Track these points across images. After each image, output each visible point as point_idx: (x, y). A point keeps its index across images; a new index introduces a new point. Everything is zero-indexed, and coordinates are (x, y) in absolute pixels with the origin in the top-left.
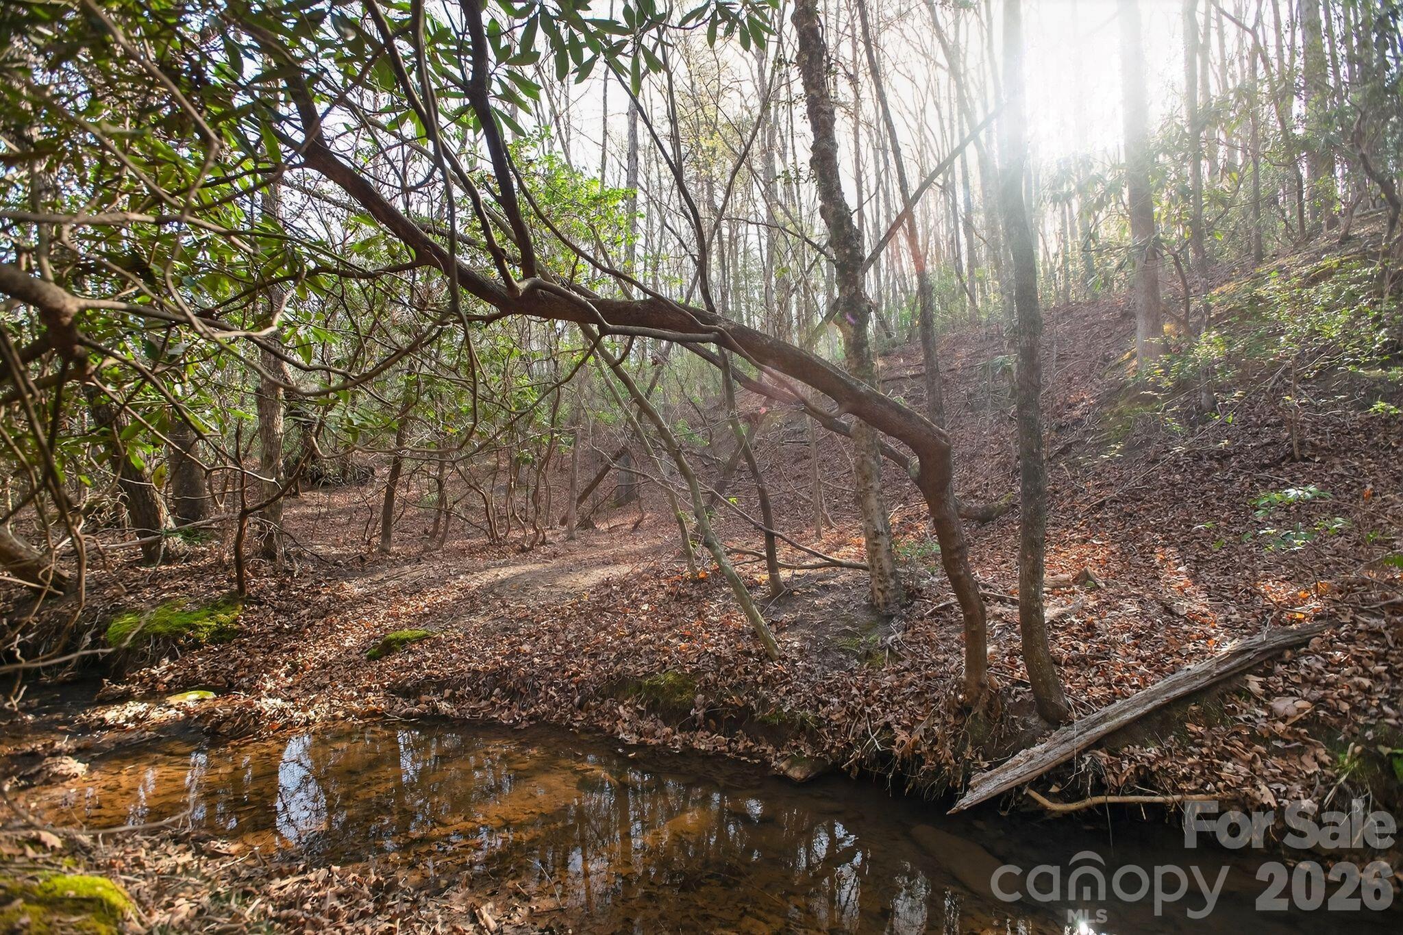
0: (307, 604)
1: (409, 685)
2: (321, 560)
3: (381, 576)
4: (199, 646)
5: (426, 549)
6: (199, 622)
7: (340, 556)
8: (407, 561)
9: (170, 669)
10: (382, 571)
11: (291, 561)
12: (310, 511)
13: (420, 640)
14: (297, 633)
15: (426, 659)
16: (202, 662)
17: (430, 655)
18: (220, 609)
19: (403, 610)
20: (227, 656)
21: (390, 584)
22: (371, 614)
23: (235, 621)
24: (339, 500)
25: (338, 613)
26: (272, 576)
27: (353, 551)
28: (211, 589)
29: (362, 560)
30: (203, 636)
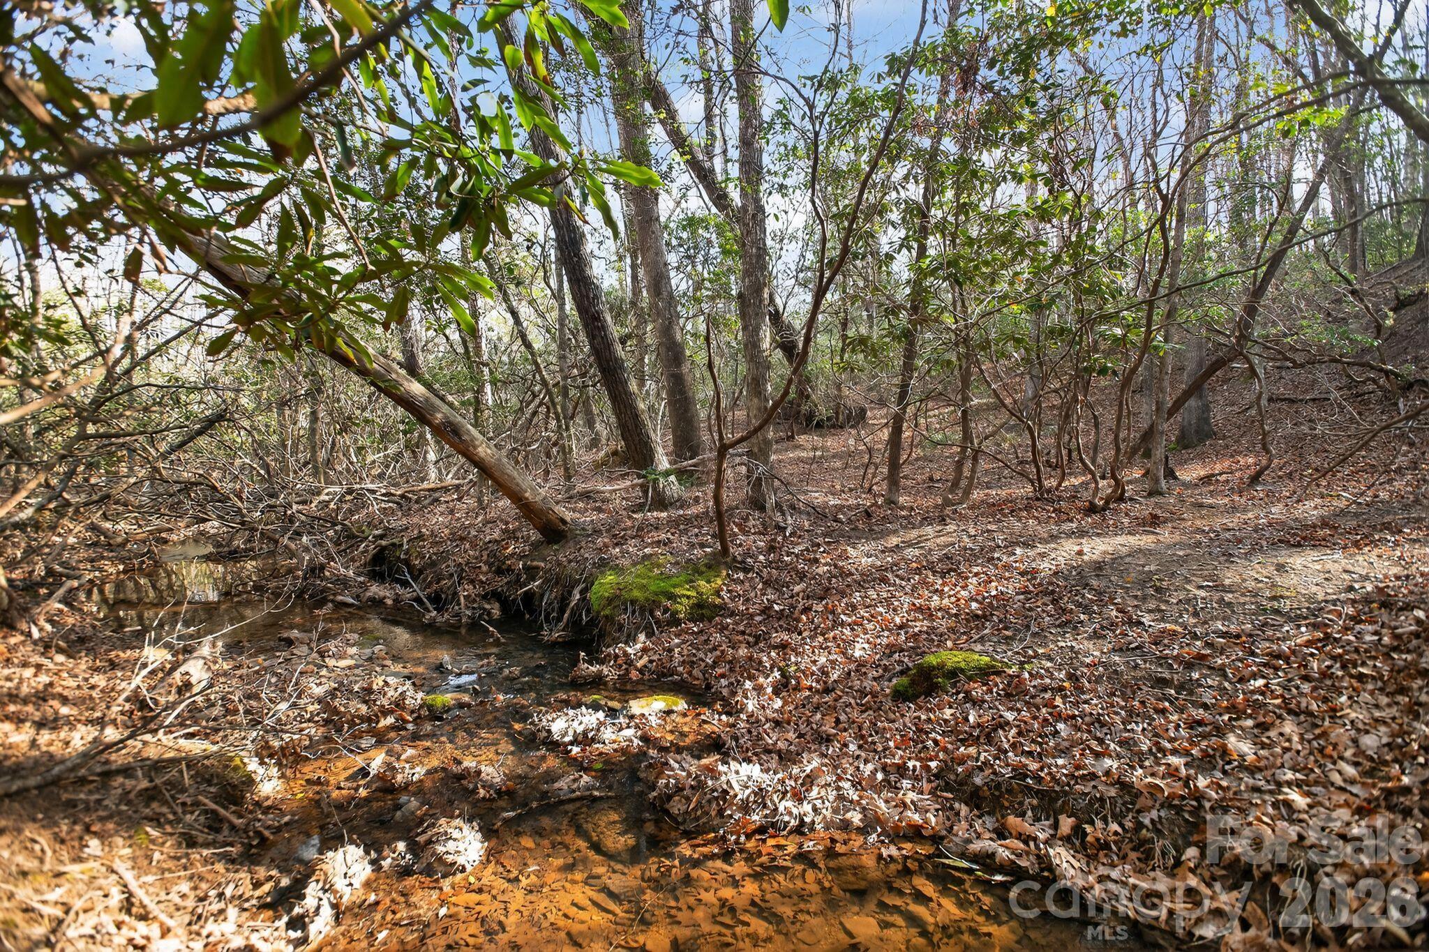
0: (802, 576)
1: (978, 780)
2: (819, 514)
3: (894, 541)
4: (677, 622)
5: (947, 503)
6: (678, 591)
7: (840, 508)
8: (926, 520)
9: (645, 650)
10: (895, 532)
11: (783, 514)
12: (804, 454)
13: (985, 673)
14: (788, 620)
15: (1003, 725)
16: (678, 646)
17: (1010, 716)
18: (701, 574)
19: (936, 601)
20: (707, 641)
21: (911, 553)
22: (888, 602)
23: (717, 593)
24: (833, 443)
25: (843, 594)
26: (760, 533)
27: (852, 502)
28: (692, 546)
29: (868, 515)
30: (682, 608)
